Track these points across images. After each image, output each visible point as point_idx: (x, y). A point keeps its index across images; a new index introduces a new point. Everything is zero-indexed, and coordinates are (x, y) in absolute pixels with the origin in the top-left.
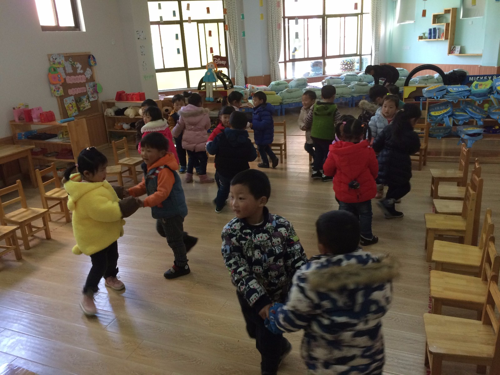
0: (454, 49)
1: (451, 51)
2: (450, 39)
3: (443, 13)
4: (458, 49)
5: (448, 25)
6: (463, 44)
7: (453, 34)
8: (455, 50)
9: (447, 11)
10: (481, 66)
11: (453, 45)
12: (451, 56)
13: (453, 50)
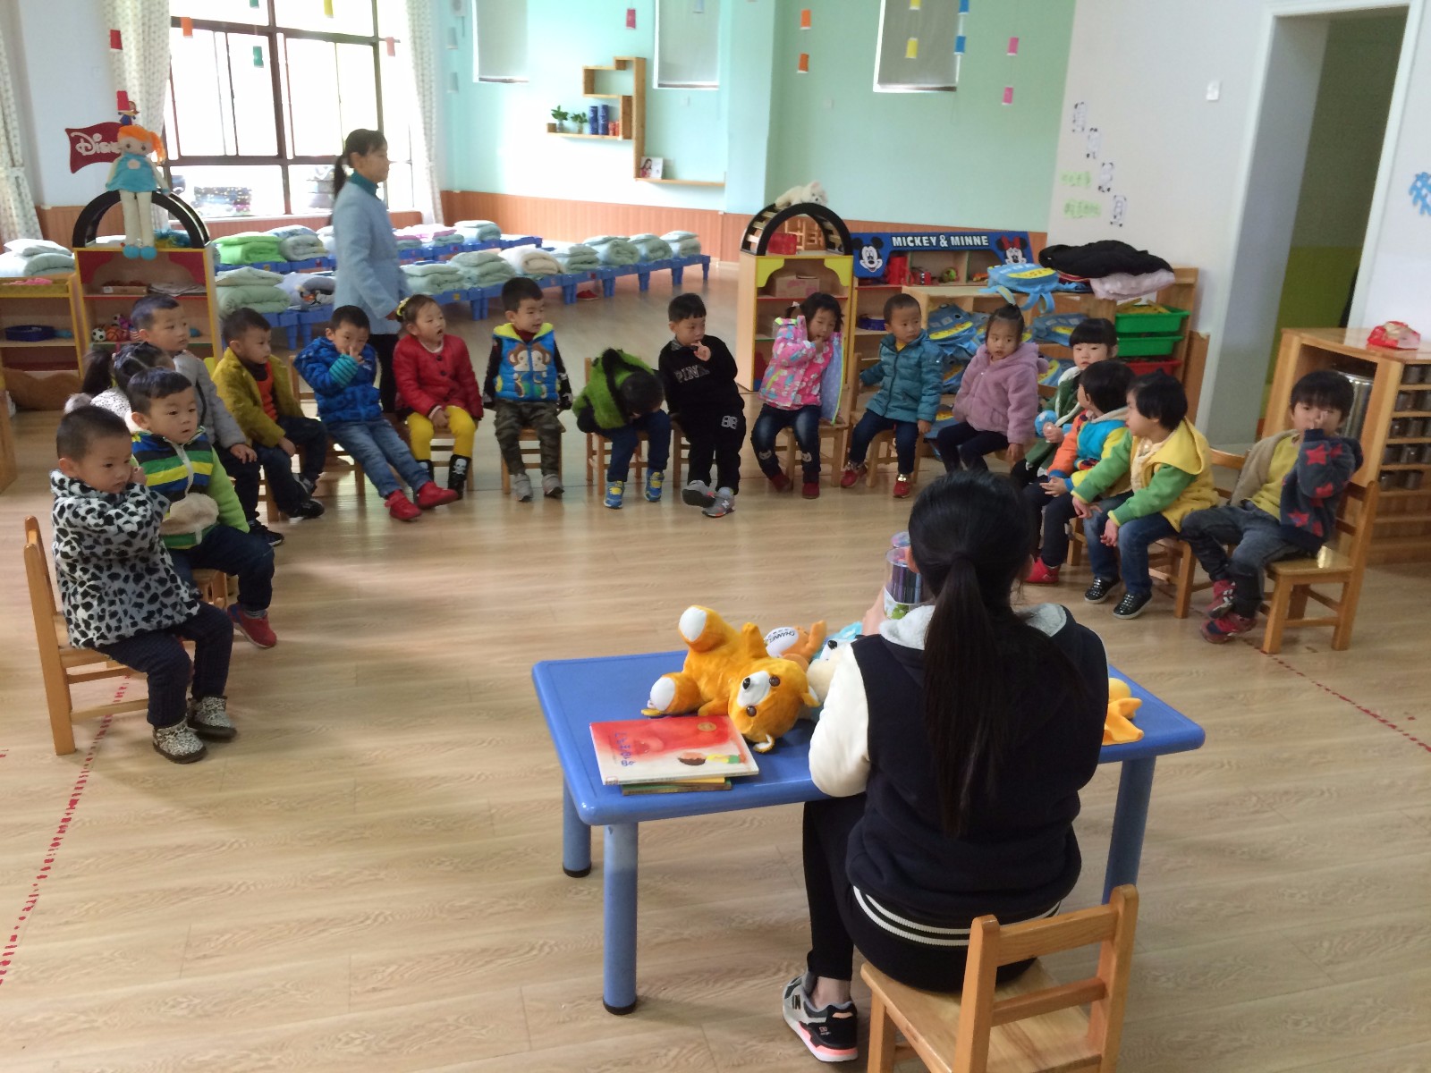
0: (648, 166)
1: (642, 171)
2: (637, 139)
3: (611, 65)
4: (657, 168)
5: (627, 100)
6: (670, 157)
7: (642, 126)
8: (650, 168)
9: (622, 64)
10: (725, 213)
11: (643, 155)
12: (642, 181)
13: (644, 167)
